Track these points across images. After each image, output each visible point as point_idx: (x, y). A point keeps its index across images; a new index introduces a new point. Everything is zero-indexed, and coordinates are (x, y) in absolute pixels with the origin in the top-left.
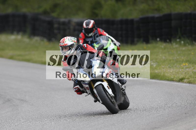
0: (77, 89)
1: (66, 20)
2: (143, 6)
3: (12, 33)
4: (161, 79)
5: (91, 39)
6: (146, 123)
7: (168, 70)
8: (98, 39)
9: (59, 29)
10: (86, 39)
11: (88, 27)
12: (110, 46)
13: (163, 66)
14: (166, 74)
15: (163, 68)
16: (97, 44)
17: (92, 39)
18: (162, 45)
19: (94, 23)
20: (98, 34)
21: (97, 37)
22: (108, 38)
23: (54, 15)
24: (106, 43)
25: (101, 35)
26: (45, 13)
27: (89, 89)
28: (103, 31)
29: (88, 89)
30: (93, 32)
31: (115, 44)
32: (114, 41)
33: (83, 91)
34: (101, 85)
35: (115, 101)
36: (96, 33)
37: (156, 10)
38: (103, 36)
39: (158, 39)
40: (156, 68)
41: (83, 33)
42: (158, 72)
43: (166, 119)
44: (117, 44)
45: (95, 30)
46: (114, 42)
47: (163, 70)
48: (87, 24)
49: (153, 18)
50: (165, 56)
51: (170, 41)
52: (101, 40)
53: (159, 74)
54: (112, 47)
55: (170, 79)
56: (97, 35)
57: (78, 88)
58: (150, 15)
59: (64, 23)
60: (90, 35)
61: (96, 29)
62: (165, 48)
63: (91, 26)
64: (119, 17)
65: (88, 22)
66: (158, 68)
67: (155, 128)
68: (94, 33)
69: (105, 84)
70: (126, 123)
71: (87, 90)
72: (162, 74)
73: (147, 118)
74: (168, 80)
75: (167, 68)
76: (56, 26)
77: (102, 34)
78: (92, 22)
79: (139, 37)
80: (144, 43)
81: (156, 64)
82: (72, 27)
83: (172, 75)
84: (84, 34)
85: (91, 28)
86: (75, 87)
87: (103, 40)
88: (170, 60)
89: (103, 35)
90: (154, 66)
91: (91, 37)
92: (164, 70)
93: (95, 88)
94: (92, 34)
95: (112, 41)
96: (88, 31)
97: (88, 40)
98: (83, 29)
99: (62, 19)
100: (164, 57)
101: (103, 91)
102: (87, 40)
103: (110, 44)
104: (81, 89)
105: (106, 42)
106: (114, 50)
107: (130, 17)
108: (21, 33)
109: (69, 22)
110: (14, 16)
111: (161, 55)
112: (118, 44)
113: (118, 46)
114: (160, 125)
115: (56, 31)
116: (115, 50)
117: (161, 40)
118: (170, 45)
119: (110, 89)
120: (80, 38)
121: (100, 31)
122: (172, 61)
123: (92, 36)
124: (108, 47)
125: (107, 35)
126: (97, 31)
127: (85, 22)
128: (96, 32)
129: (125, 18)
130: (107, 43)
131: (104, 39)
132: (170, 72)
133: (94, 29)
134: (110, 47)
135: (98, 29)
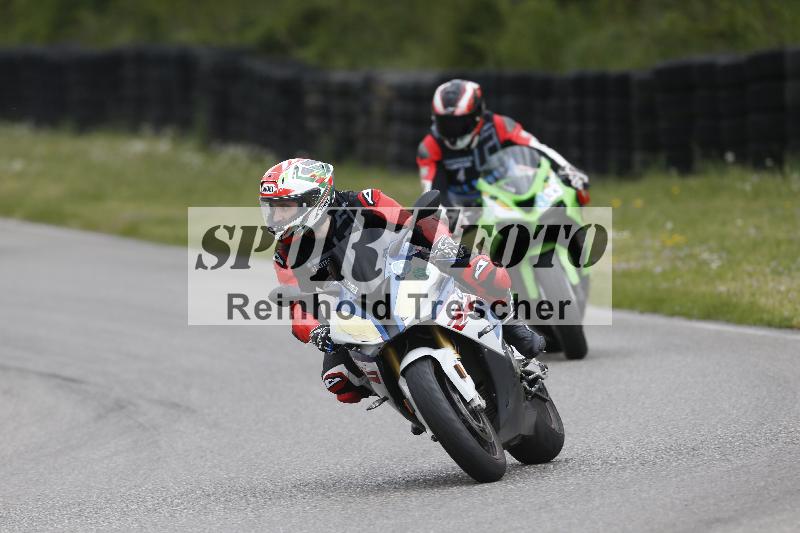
0: (337, 379)
1: (355, 77)
2: (667, 21)
3: (134, 128)
4: (741, 321)
5: (466, 163)
6: (678, 502)
7: (771, 284)
8: (493, 160)
9: (324, 113)
10: (448, 162)
11: (453, 112)
12: (544, 188)
13: (749, 268)
14: (762, 301)
15: (750, 275)
16: (490, 183)
17: (473, 162)
18: (748, 181)
19: (478, 93)
20: (495, 140)
21: (493, 150)
22: (536, 155)
23: (308, 55)
24: (528, 177)
25: (508, 143)
26: (270, 46)
27: (380, 378)
28: (519, 126)
29: (377, 380)
30: (474, 133)
31: (567, 182)
32: (563, 169)
33: (362, 386)
34: (430, 361)
35: (489, 428)
36: (486, 134)
37: (722, 35)
38: (516, 149)
39: (730, 157)
40: (720, 276)
41: (432, 136)
42: (728, 291)
43: (763, 484)
44: (577, 178)
45: (484, 124)
46: (561, 173)
47: (748, 281)
48: (450, 100)
49: (708, 69)
50: (758, 228)
51: (780, 163)
52: (511, 163)
53: (734, 300)
54: (555, 191)
55: (777, 320)
56: (491, 144)
57: (340, 375)
58: (698, 56)
59: (345, 91)
60: (462, 144)
61: (488, 119)
62: (757, 194)
63: (463, 106)
64: (569, 65)
65: (453, 89)
66: (730, 275)
67: (718, 520)
68: (479, 134)
69: (448, 357)
70: (597, 499)
71: (374, 386)
72: (746, 298)
73: (683, 480)
74: (770, 325)
75: (765, 276)
76: (313, 100)
77: (514, 139)
78: (470, 88)
79: (652, 146)
80: (674, 172)
81: (720, 258)
82: (377, 108)
83: (786, 302)
84: (440, 142)
85: (463, 117)
86: (329, 372)
87: (517, 162)
88: (778, 243)
89: (519, 141)
90: (714, 266)
91: (466, 152)
92: (755, 284)
93: (404, 373)
94: (472, 141)
95: (555, 167)
96: (455, 126)
97: (455, 167)
98: (433, 118)
99: (340, 74)
100: (752, 232)
101: (436, 386)
102: (451, 165)
103: (546, 180)
104: (355, 381)
105: (530, 172)
106: (561, 204)
107: (616, 67)
108: (169, 131)
109: (368, 85)
110: (141, 59)
111: (739, 222)
112: (579, 178)
113: (580, 188)
114: (736, 511)
115: (312, 123)
116: (565, 206)
117: (742, 159)
118: (778, 178)
119: (468, 378)
120: (422, 158)
121: (504, 128)
122: (783, 248)
123: (469, 146)
124: (539, 194)
125: (534, 143)
126: (489, 128)
127: (441, 88)
128: (486, 131)
129: (593, 68)
130: (535, 175)
131: (520, 159)
132: (779, 292)
133: (478, 119)
134: (547, 195)
135: (497, 118)
